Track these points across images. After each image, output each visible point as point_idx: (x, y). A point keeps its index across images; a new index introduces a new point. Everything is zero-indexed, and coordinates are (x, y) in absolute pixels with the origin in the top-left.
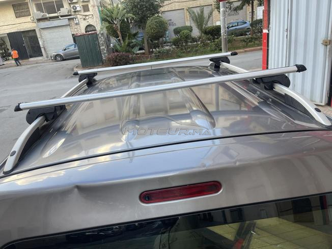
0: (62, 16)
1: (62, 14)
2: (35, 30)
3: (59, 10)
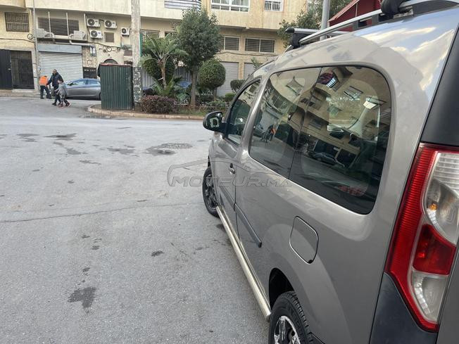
1: (74, 38)
2: (30, 52)
3: (71, 32)
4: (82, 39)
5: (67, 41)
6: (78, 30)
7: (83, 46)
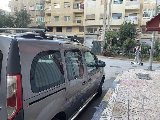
0: (95, 34)
1: (95, 33)
2: (83, 38)
3: (95, 31)
4: (97, 33)
5: (93, 34)
6: (97, 31)
7: (97, 36)
